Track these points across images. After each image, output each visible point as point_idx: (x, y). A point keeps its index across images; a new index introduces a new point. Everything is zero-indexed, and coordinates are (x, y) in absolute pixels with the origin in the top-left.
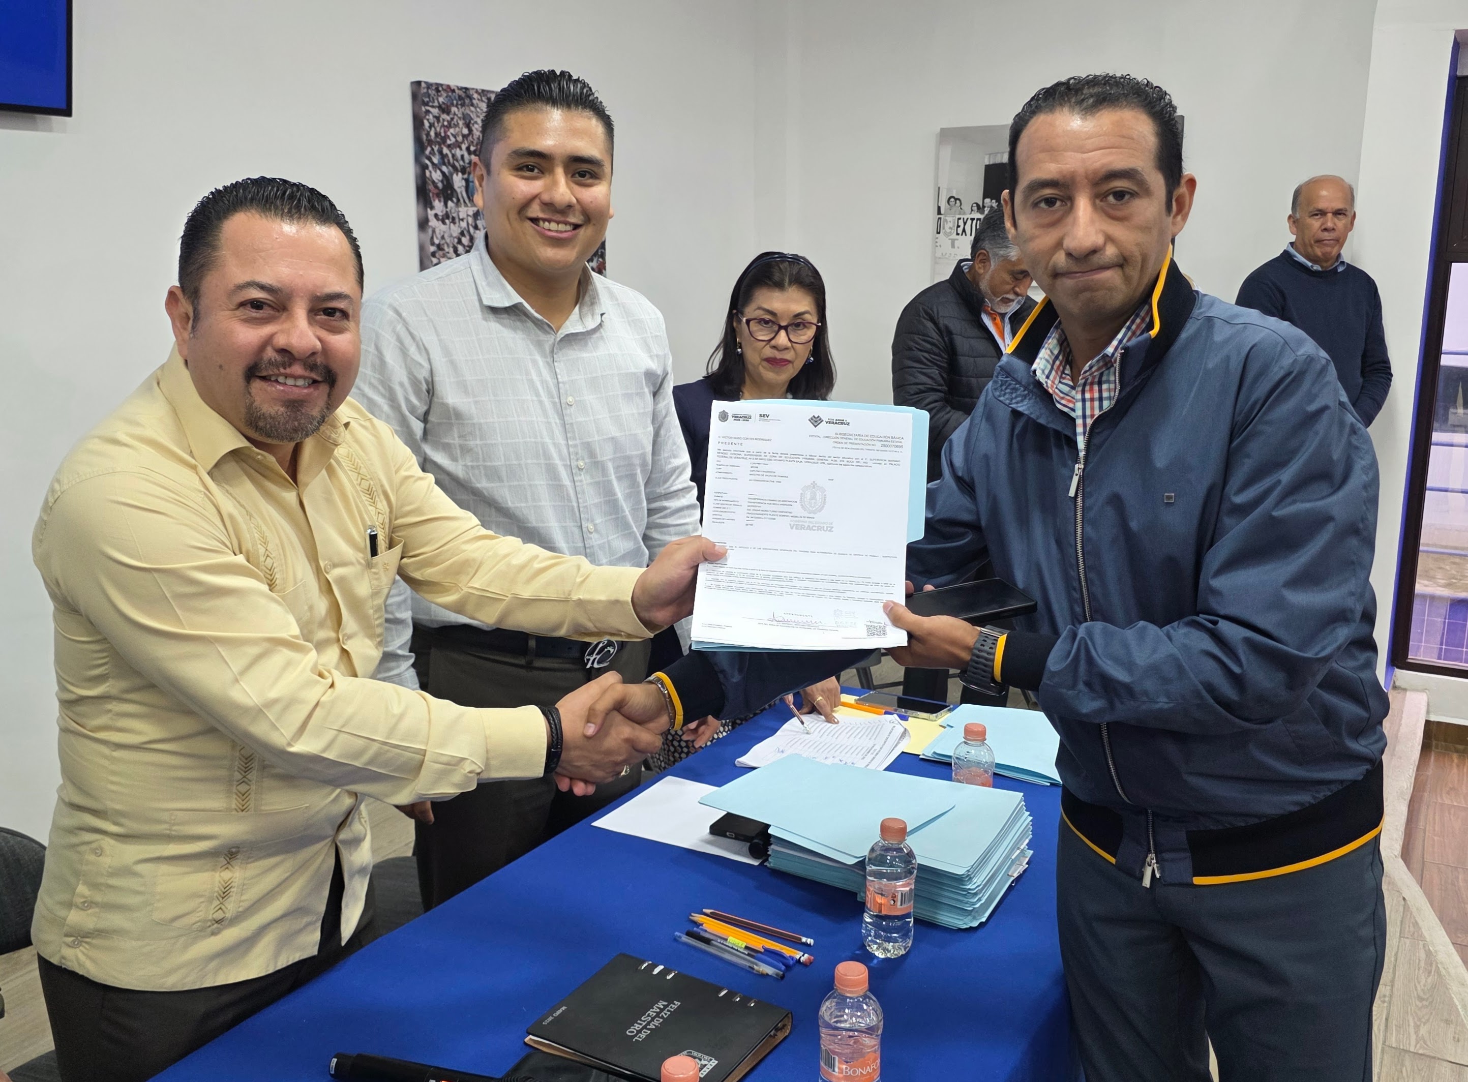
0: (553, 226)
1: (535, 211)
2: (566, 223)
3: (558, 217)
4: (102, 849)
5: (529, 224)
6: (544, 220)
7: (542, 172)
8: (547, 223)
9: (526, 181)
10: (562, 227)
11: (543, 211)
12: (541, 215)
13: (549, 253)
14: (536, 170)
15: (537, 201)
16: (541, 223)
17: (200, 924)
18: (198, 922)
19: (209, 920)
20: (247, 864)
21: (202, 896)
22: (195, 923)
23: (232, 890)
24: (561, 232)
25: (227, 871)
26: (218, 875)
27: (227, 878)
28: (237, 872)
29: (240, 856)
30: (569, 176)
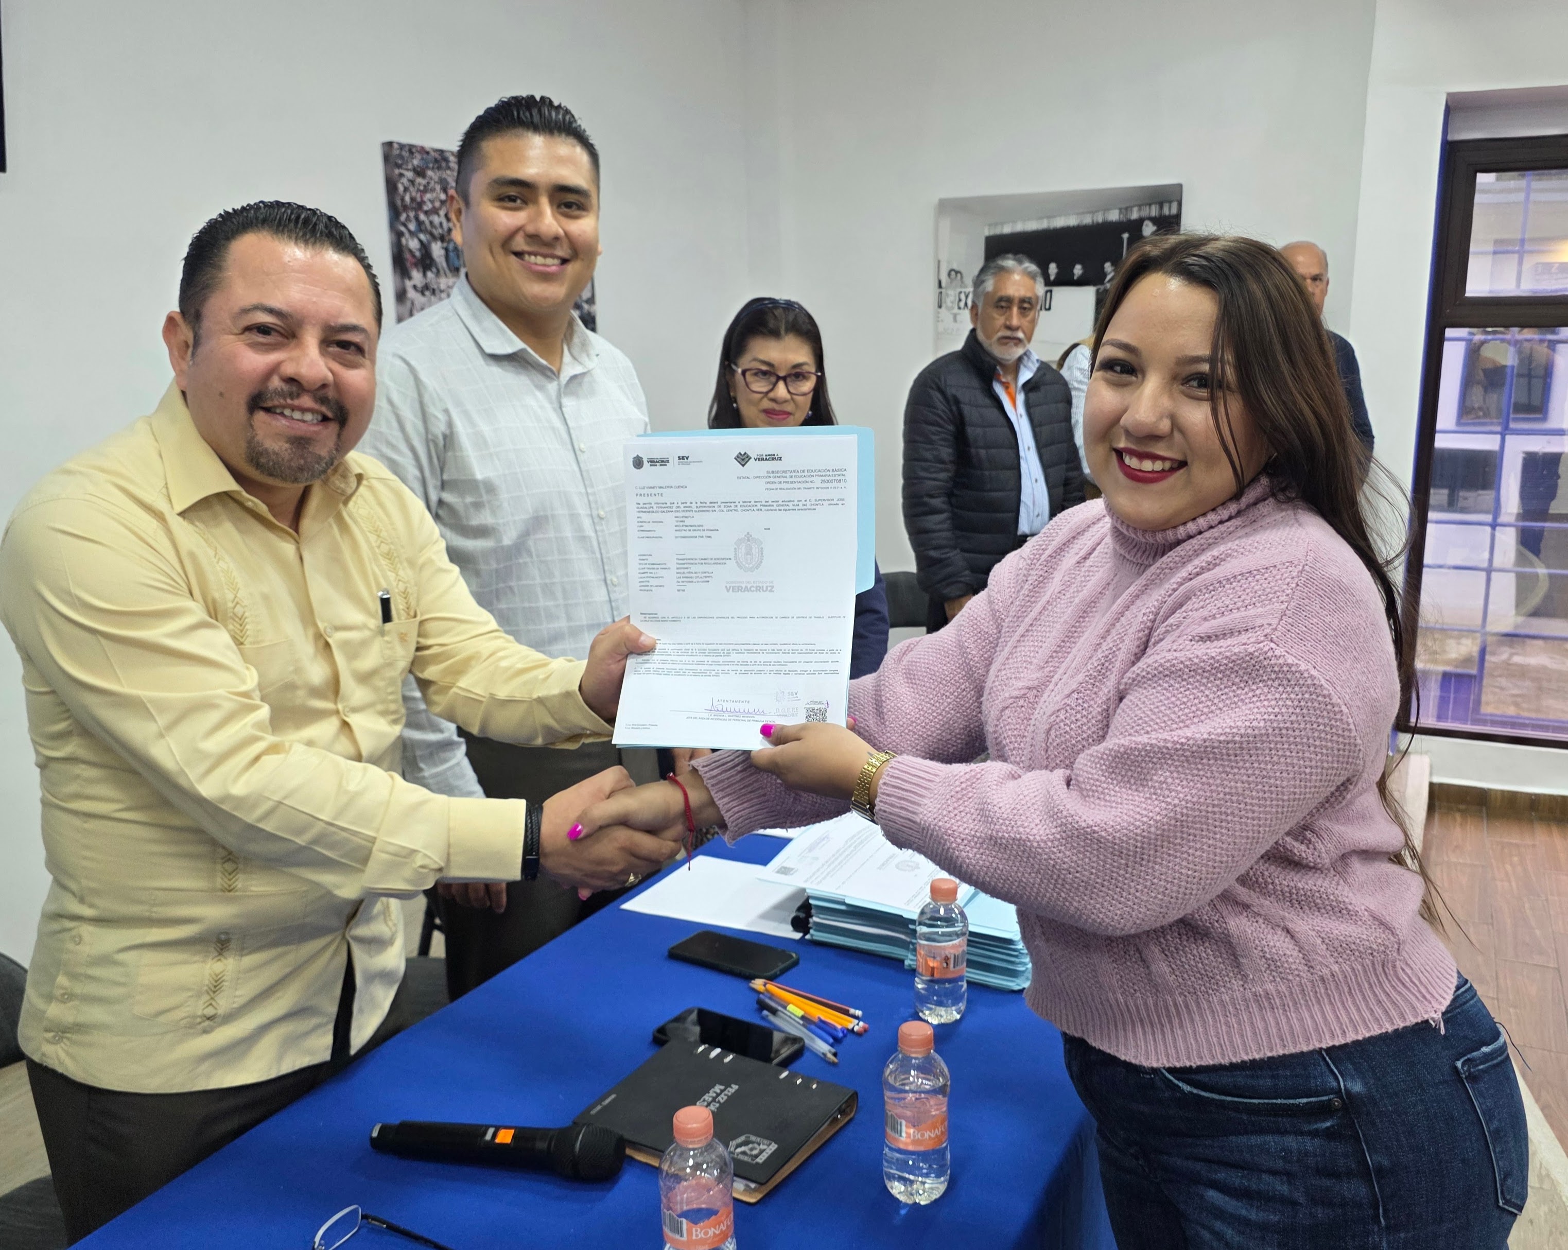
0: (540, 260)
1: (520, 243)
2: (553, 256)
3: (545, 250)
4: (81, 937)
5: (513, 258)
6: (530, 254)
7: (525, 202)
8: (533, 258)
9: (509, 213)
10: (549, 261)
11: (528, 244)
12: (526, 248)
13: (536, 289)
14: (519, 201)
15: (521, 234)
16: (527, 257)
17: (188, 1019)
18: (186, 1018)
19: (199, 1016)
20: (242, 956)
21: (189, 989)
22: (182, 1019)
23: (224, 983)
24: (549, 266)
25: (219, 963)
26: (208, 966)
27: (218, 972)
28: (229, 965)
29: (233, 945)
30: (555, 207)
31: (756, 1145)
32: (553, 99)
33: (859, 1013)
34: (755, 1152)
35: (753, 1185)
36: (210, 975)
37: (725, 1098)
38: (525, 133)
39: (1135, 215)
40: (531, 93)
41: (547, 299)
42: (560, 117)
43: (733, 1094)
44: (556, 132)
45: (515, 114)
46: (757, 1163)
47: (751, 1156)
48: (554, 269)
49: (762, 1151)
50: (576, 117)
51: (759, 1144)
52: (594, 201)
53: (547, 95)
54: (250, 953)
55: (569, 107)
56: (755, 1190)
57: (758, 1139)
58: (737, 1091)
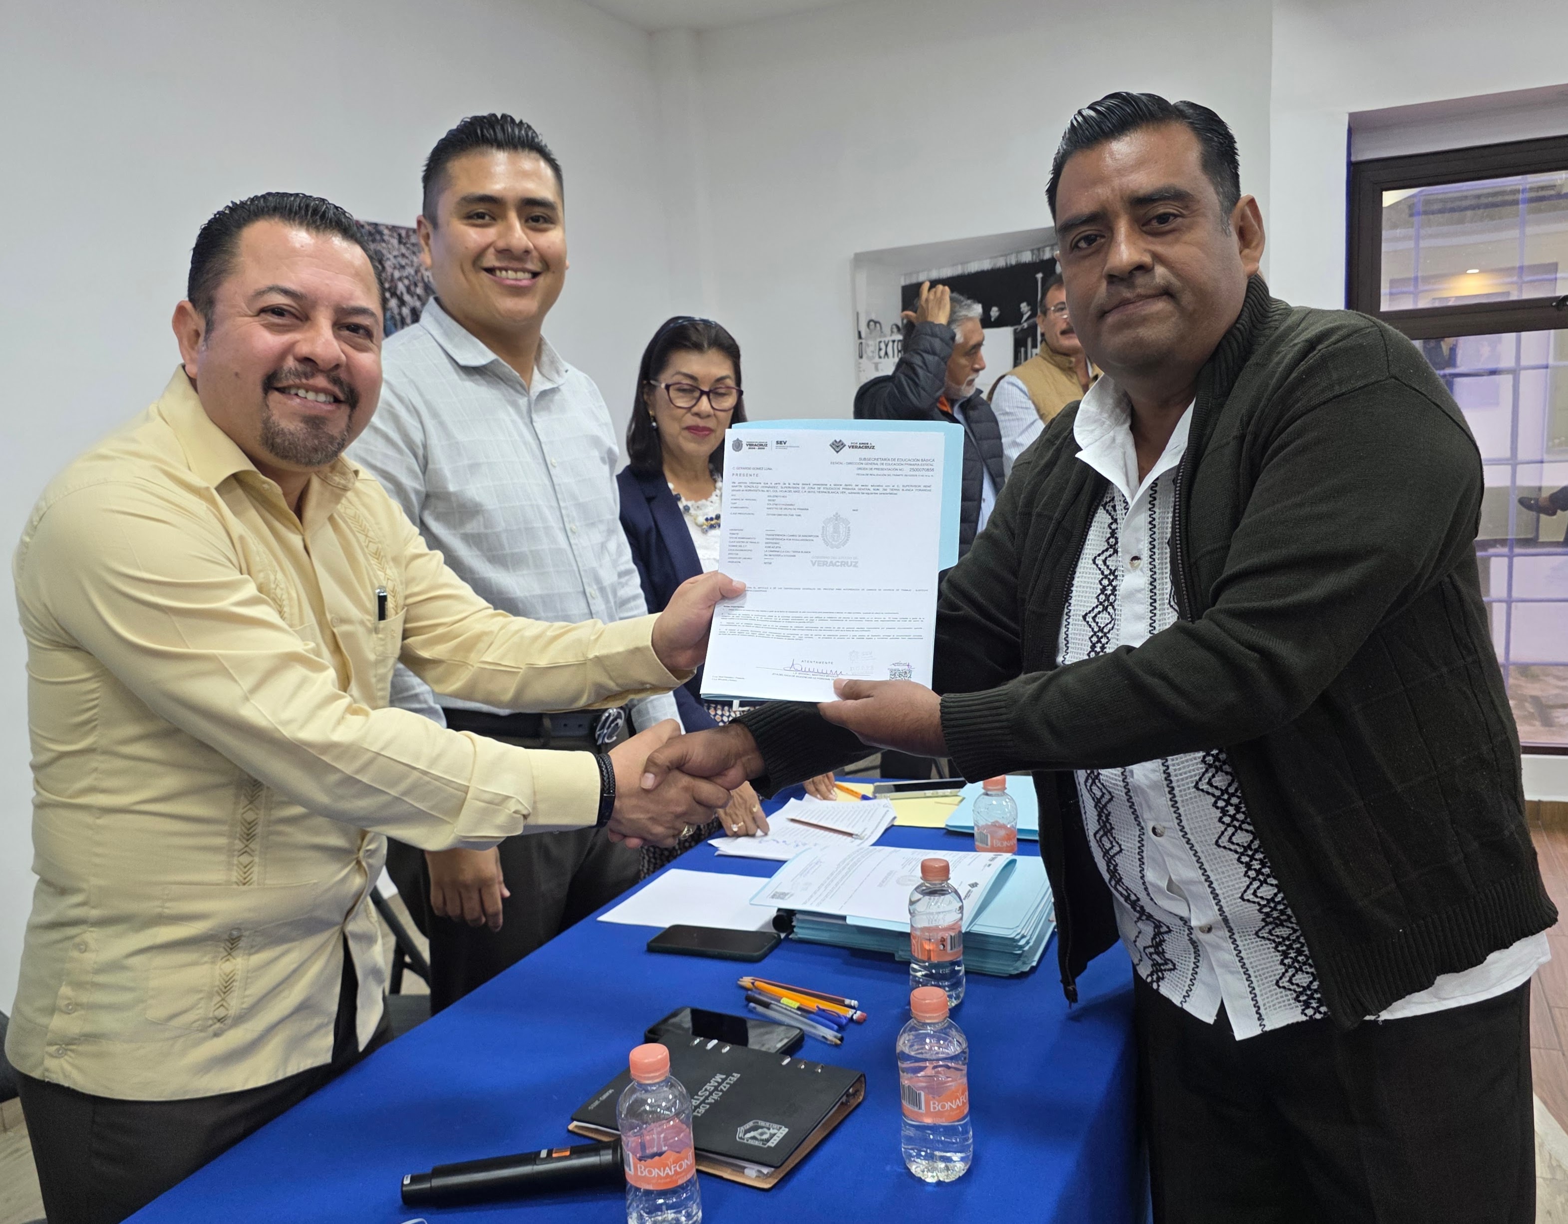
1: (491, 259)
2: (524, 271)
4: (86, 944)
5: (485, 275)
6: (501, 269)
7: (494, 219)
8: (504, 272)
9: (478, 230)
11: (499, 260)
12: (497, 264)
14: (487, 217)
17: (200, 1022)
18: (198, 1020)
19: (210, 1019)
20: (250, 954)
21: (201, 991)
22: (195, 1022)
23: (235, 984)
24: (520, 280)
25: (228, 963)
26: (217, 967)
27: (228, 971)
28: (240, 963)
29: (242, 944)
30: (523, 221)
31: (765, 1130)
32: (514, 117)
33: (854, 1003)
34: (765, 1137)
35: (765, 1170)
36: (220, 975)
37: (728, 1086)
38: (489, 150)
39: (1047, 255)
40: (492, 112)
41: (520, 312)
42: (523, 132)
43: (736, 1083)
44: (519, 147)
45: (479, 132)
46: (769, 1147)
47: (762, 1140)
48: (525, 283)
49: (772, 1136)
50: (538, 133)
51: (769, 1129)
52: (560, 214)
53: (508, 113)
54: (256, 952)
55: (530, 124)
56: (768, 1176)
57: (768, 1124)
58: (738, 1079)
